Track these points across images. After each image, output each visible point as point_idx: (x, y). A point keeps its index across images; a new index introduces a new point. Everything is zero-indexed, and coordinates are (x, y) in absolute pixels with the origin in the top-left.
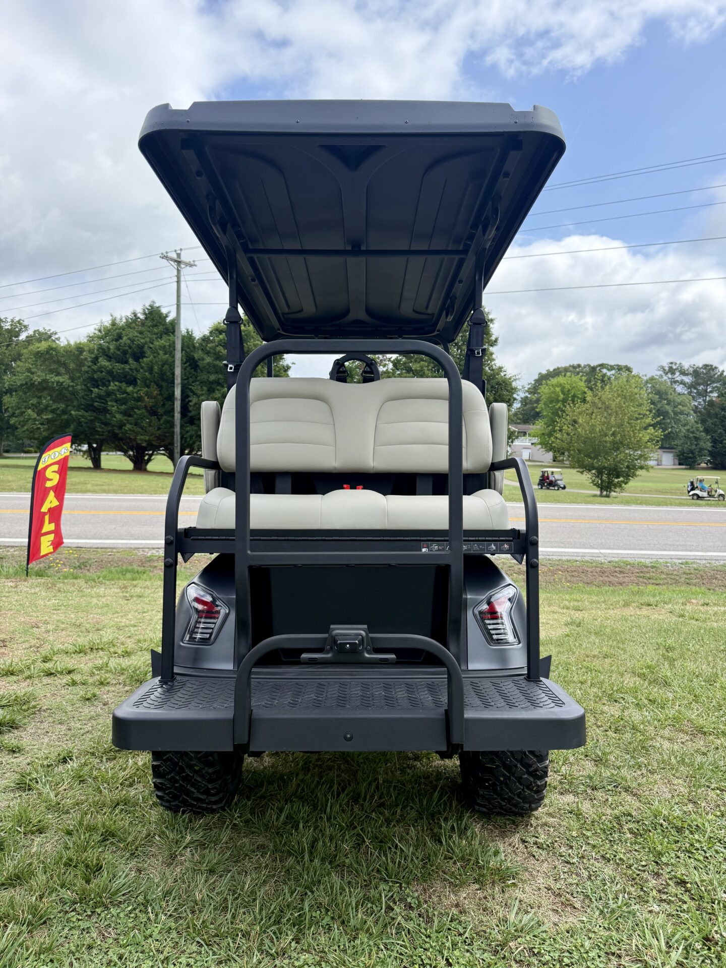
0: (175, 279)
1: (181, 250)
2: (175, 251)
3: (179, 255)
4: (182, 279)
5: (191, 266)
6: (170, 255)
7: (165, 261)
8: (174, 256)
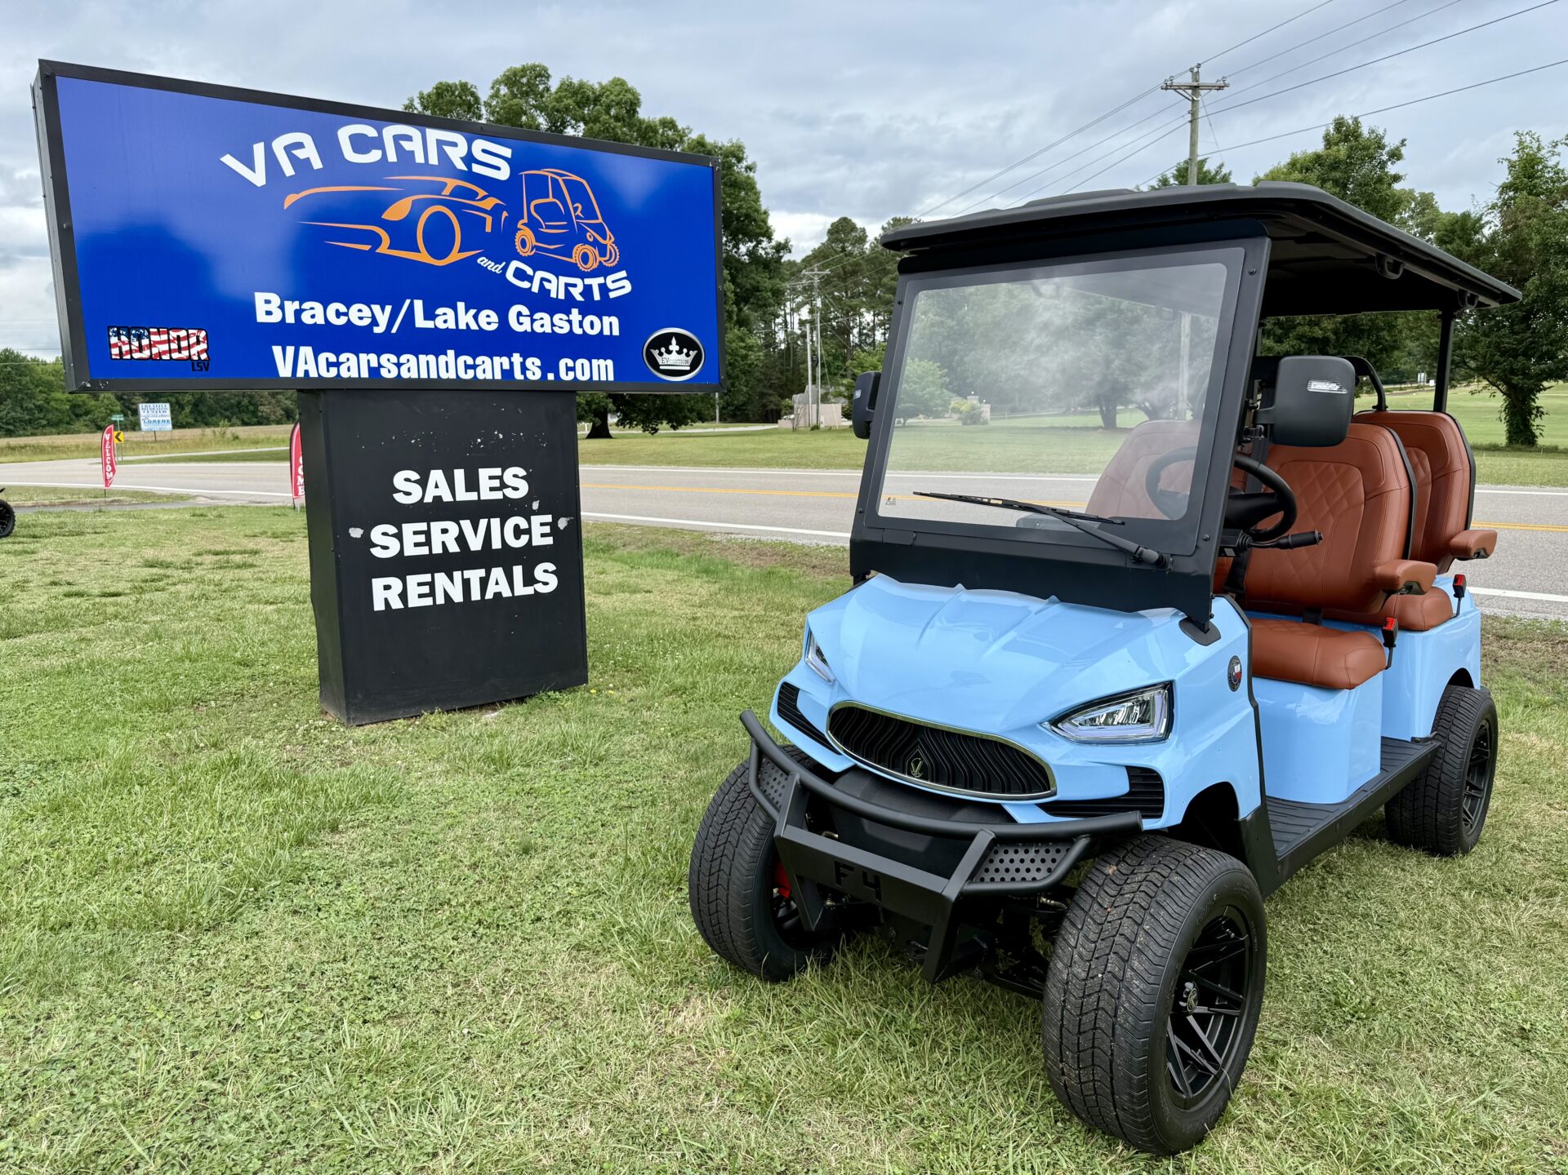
0: (1189, 117)
1: (1199, 66)
2: (1191, 70)
3: (1196, 76)
4: (1201, 113)
5: (1220, 88)
6: (1176, 82)
7: (1171, 92)
8: (1187, 79)
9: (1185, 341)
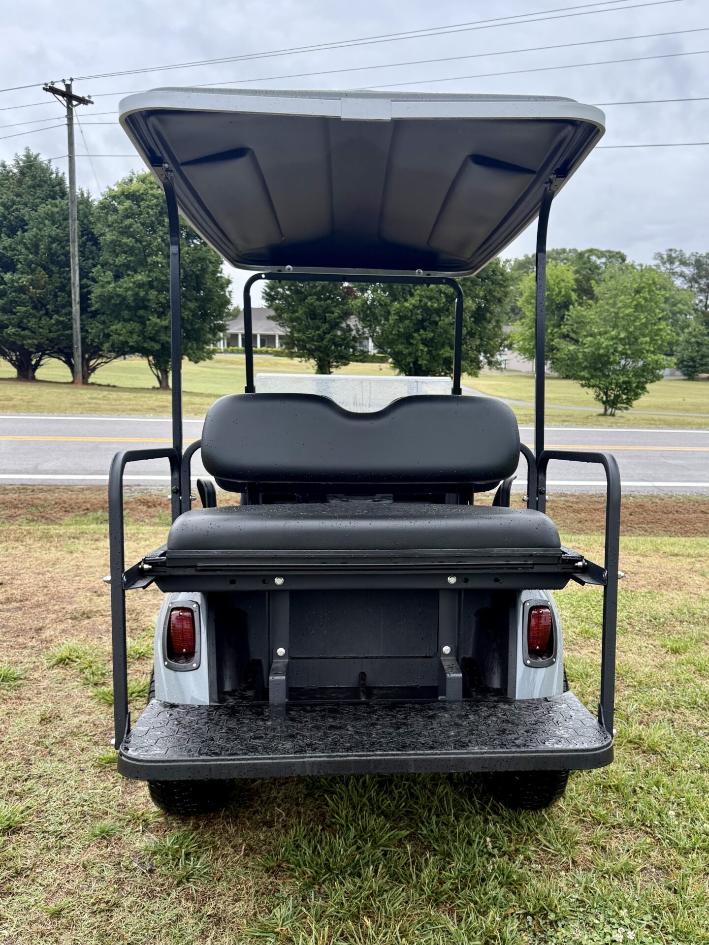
1: (72, 80)
2: (64, 81)
3: (68, 87)
8: (63, 88)
9: (76, 308)
